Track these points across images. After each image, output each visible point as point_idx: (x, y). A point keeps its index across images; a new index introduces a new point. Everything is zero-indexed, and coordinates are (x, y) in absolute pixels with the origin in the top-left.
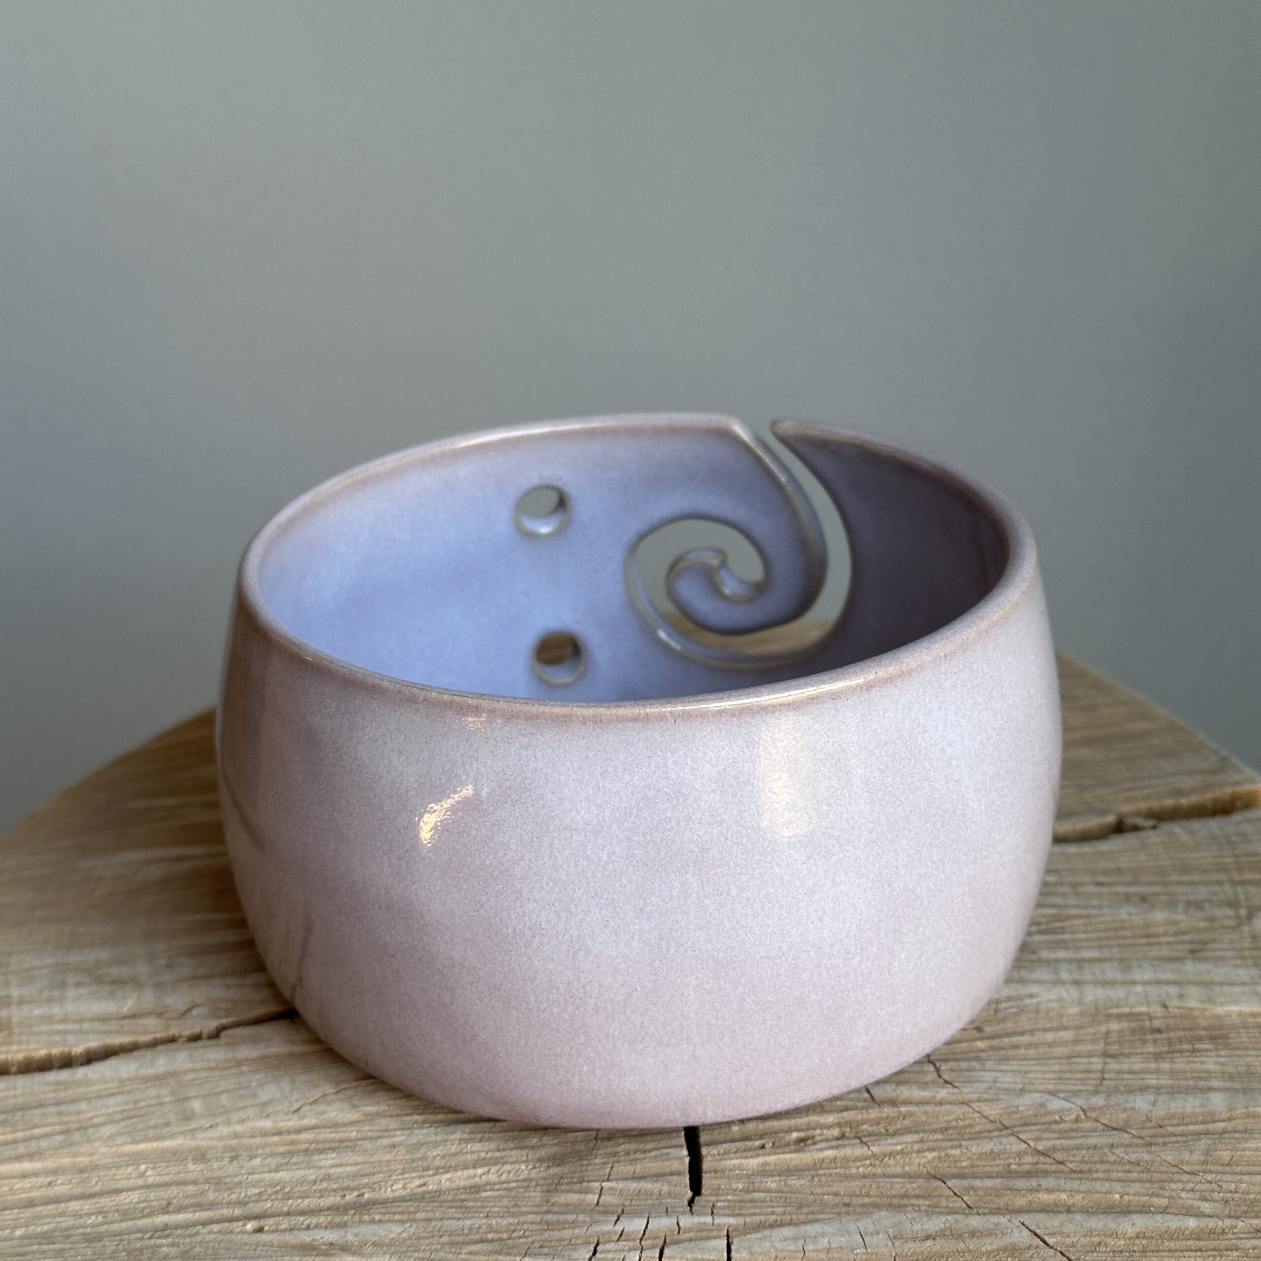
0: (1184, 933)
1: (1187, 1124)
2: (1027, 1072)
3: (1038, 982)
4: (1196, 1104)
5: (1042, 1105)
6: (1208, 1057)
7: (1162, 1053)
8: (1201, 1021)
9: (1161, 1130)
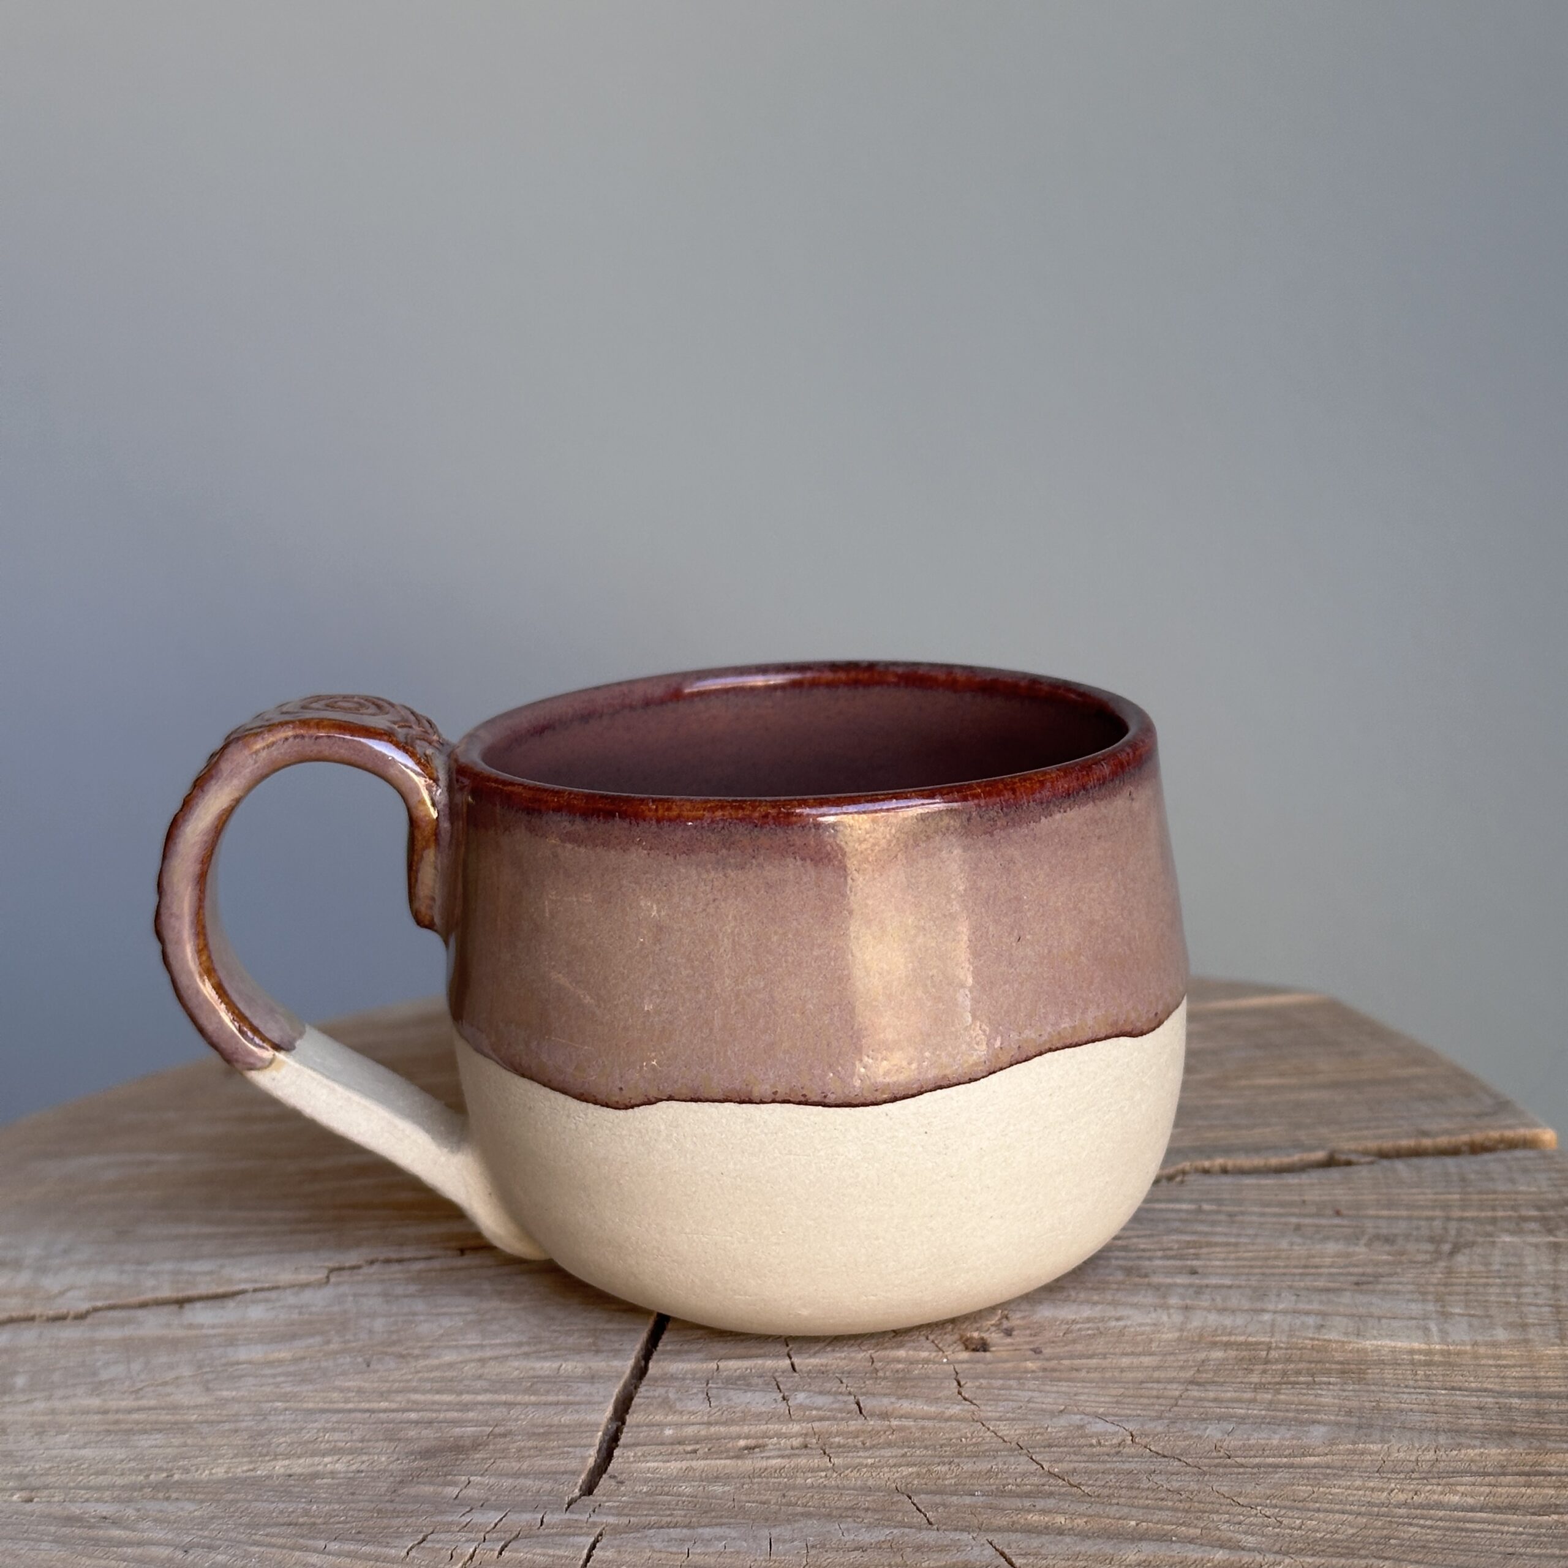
0: (1356, 1266)
1: (1268, 1457)
2: (1075, 1395)
3: (1135, 1306)
4: (1288, 1436)
5: (1081, 1427)
6: (1329, 1390)
7: (1269, 1383)
8: (1336, 1354)
9: (1229, 1461)
